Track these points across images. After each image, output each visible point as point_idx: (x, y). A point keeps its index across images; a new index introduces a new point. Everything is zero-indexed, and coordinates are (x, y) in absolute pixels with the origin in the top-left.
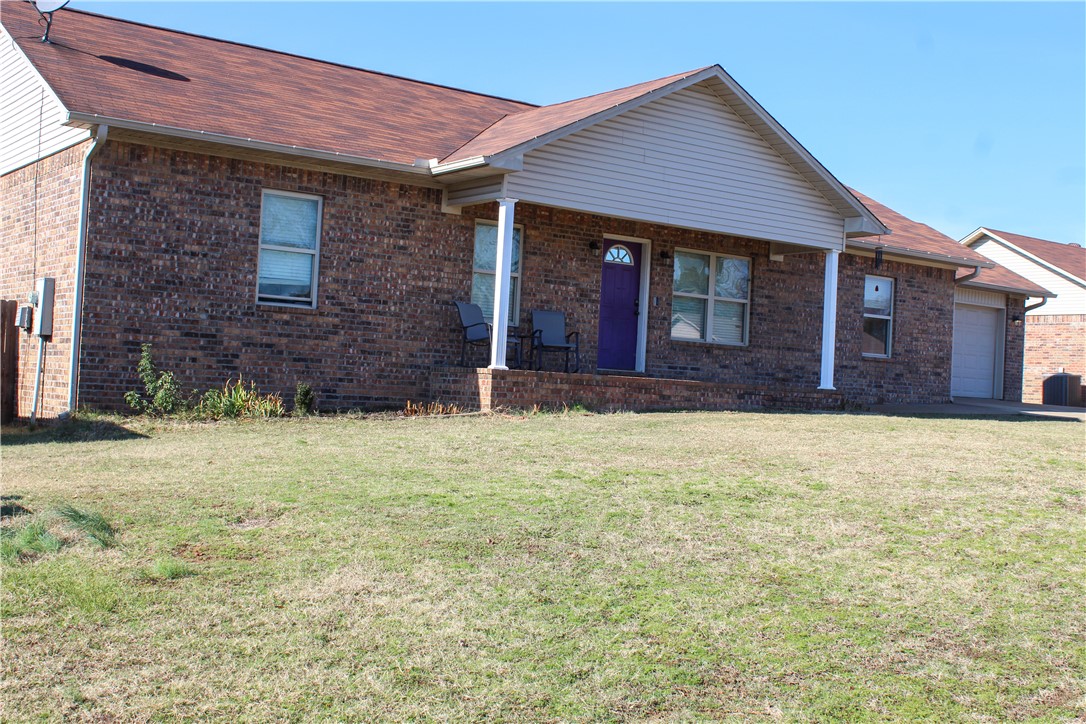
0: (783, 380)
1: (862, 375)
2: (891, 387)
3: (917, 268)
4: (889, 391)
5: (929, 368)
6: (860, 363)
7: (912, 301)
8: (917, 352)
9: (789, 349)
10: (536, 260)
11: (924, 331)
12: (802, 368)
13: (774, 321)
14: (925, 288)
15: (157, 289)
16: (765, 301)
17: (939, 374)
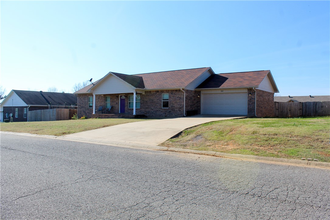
0: (146, 113)
1: (161, 112)
2: (168, 114)
3: (173, 90)
4: (167, 114)
5: (177, 109)
6: (161, 110)
7: (173, 97)
8: (174, 107)
9: (147, 108)
10: (111, 100)
11: (176, 102)
12: (149, 111)
13: (144, 104)
14: (176, 94)
15: (82, 108)
16: (142, 101)
17: (180, 111)
